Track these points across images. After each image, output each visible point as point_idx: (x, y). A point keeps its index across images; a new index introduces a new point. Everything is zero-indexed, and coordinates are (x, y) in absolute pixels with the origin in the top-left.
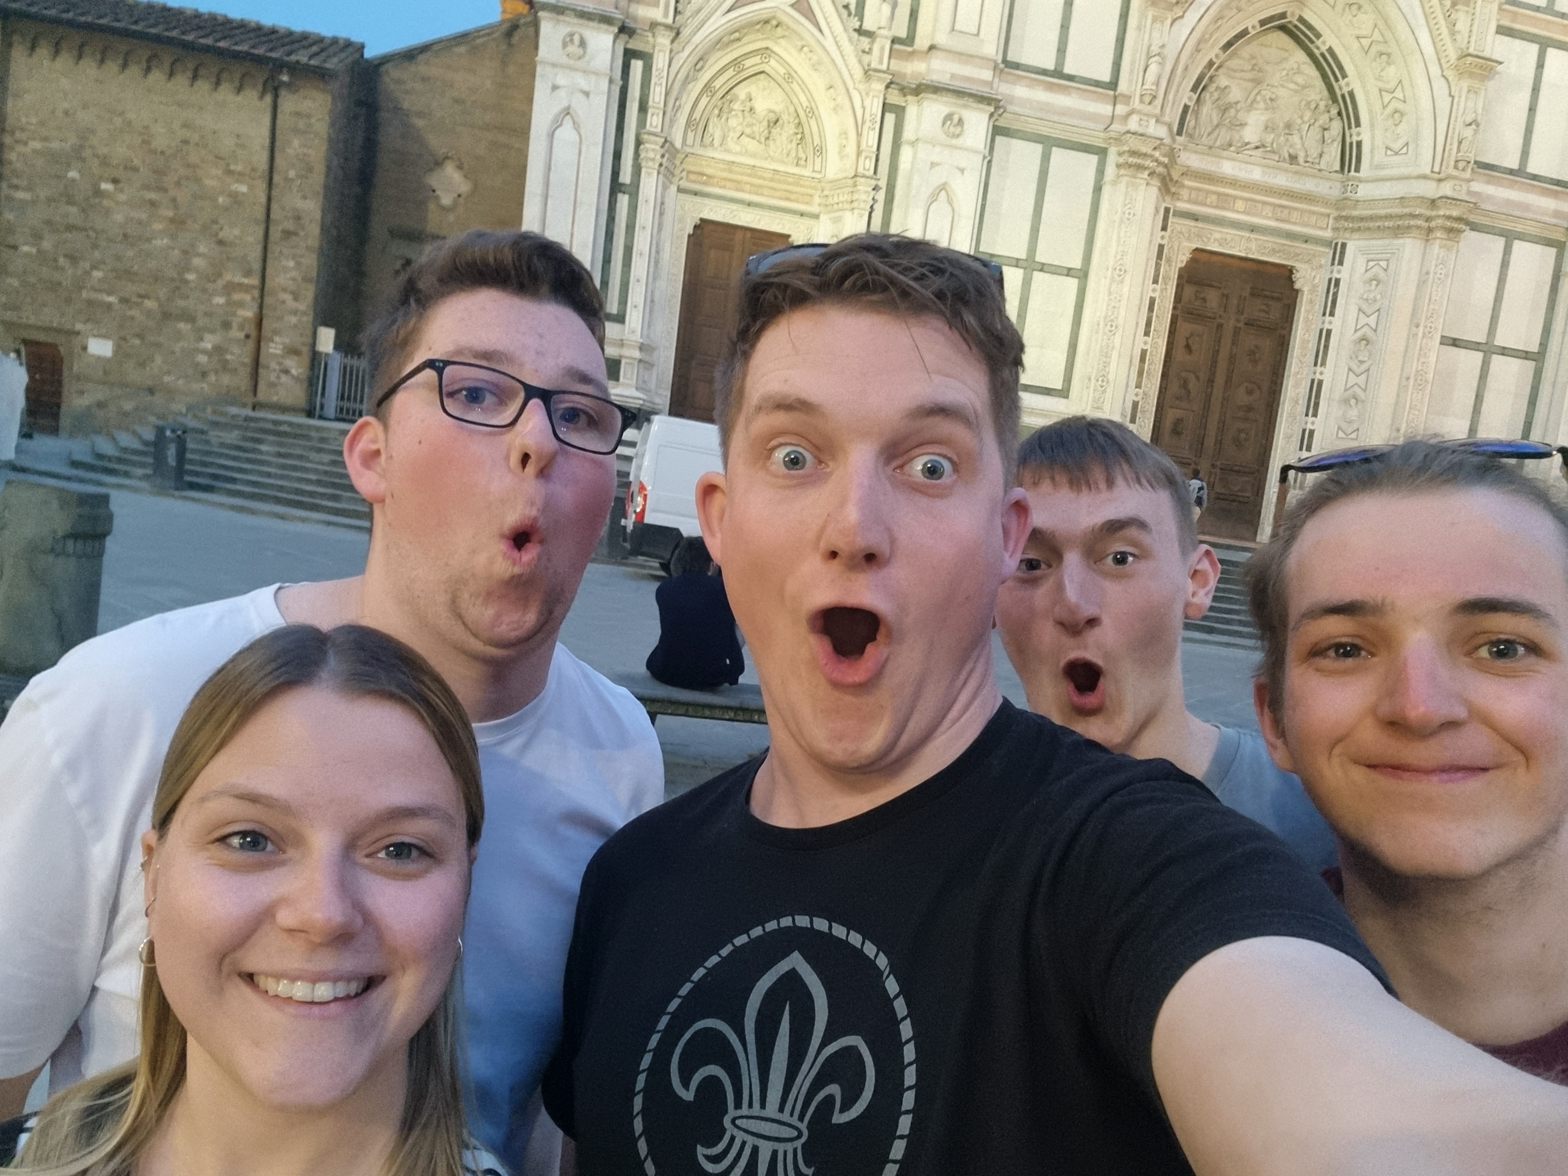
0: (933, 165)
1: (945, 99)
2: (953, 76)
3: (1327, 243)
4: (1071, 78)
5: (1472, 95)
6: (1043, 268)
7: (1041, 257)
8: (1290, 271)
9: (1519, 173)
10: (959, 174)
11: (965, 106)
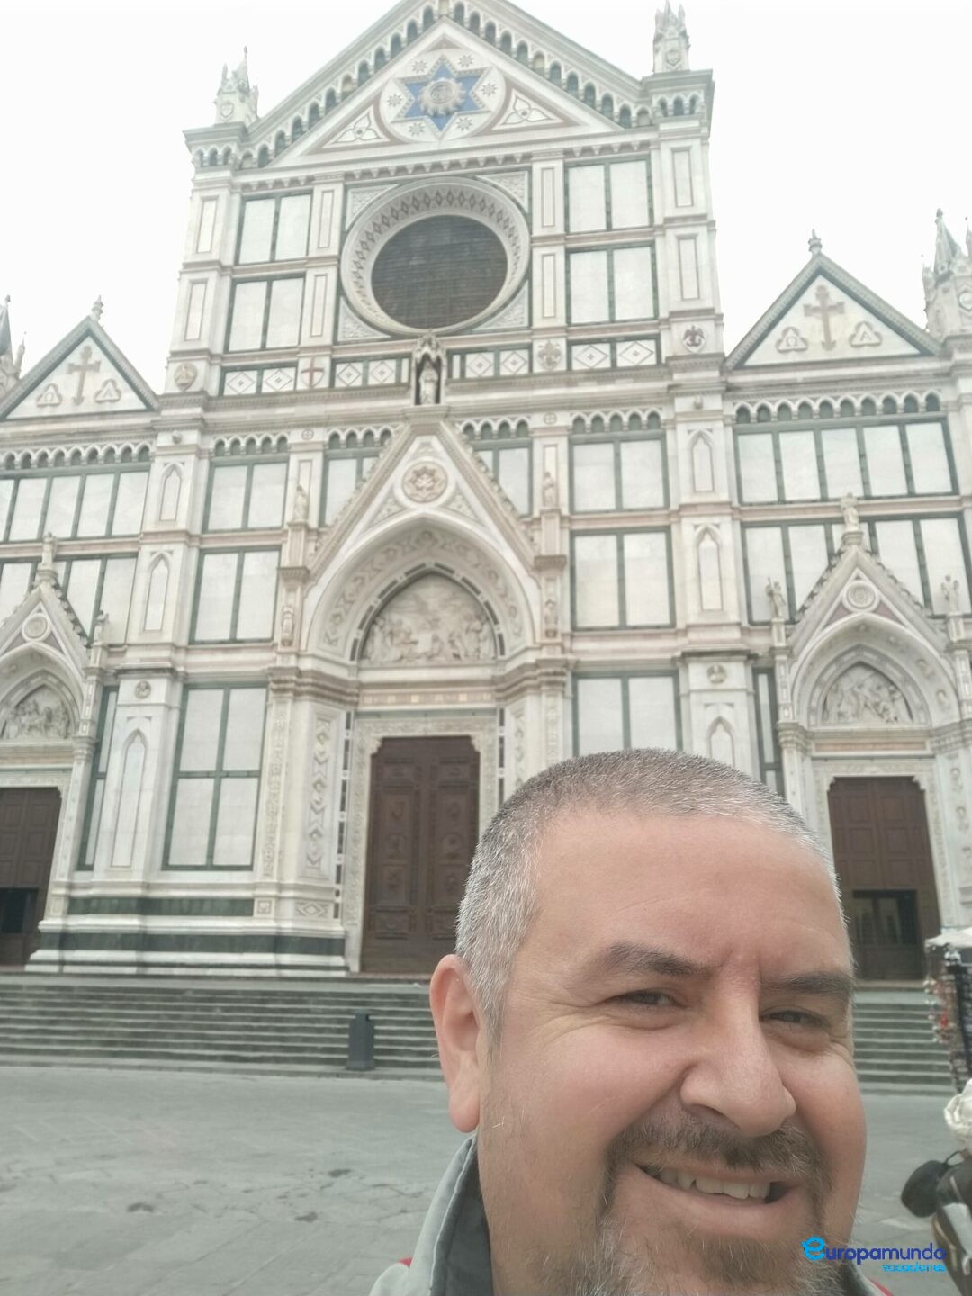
0: (129, 718)
1: (136, 675)
2: (142, 660)
3: (492, 711)
4: (241, 641)
5: (551, 584)
6: (228, 775)
7: (227, 767)
8: (467, 739)
9: (622, 629)
10: (147, 720)
11: (150, 677)
